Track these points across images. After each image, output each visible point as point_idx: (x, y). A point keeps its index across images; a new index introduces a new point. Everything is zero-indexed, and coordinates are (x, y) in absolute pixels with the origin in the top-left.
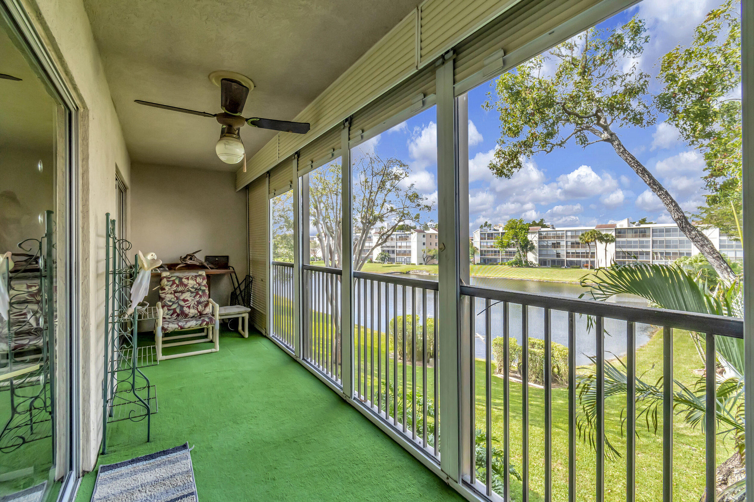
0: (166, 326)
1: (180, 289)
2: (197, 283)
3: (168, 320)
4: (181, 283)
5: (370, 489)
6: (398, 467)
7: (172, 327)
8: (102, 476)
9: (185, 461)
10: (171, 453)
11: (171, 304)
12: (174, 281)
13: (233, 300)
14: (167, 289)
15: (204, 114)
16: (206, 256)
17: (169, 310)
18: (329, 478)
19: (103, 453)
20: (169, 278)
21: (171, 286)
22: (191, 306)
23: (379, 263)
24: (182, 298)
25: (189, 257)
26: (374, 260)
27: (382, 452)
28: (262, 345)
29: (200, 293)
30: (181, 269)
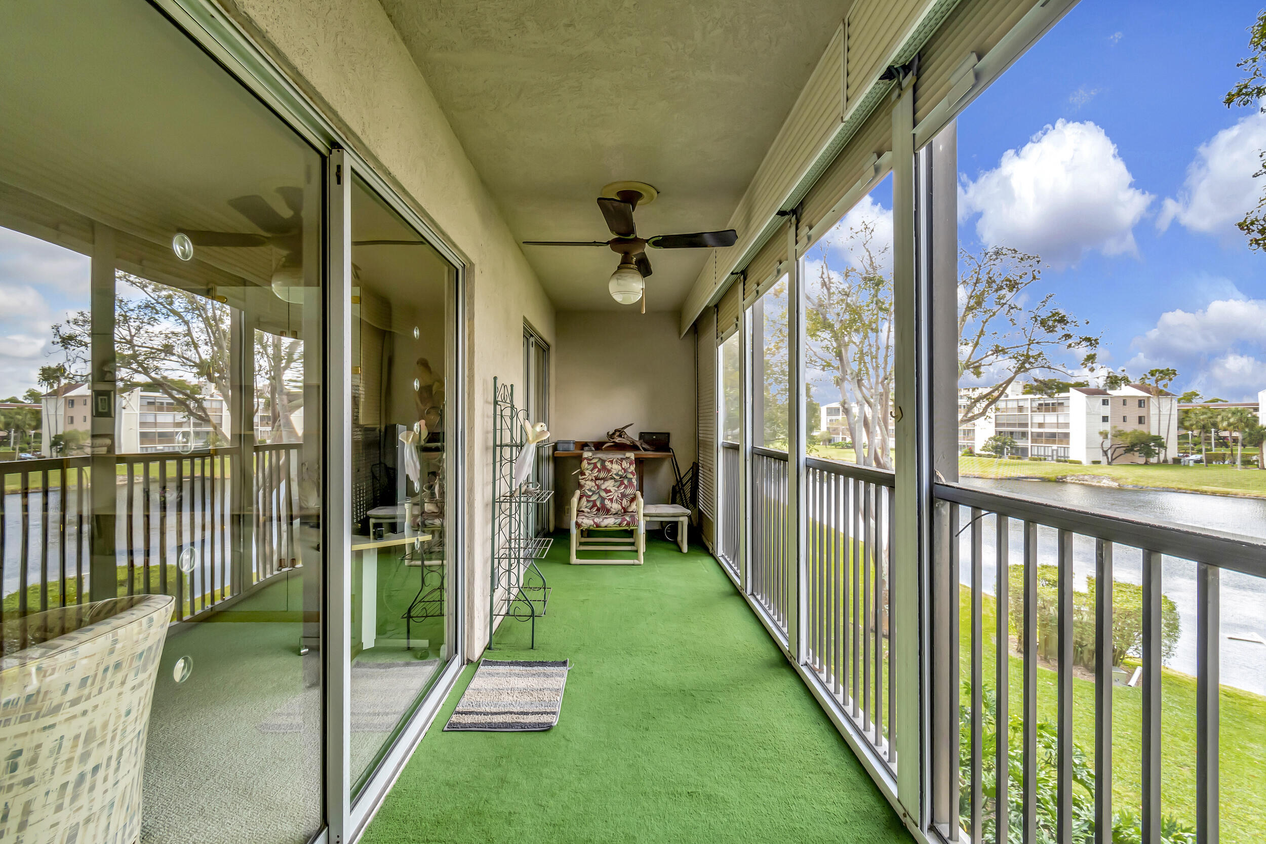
0: (580, 521)
1: (602, 475)
2: (623, 469)
3: (586, 514)
4: (604, 468)
5: (769, 785)
6: (830, 774)
7: (587, 522)
8: (482, 669)
9: (559, 678)
10: (549, 666)
11: (590, 493)
12: (595, 464)
13: (675, 497)
14: (587, 474)
15: (595, 243)
16: (641, 433)
17: (588, 501)
18: (716, 752)
19: (490, 648)
20: (591, 460)
21: (592, 471)
22: (614, 498)
23: (989, 456)
24: (603, 487)
25: (618, 433)
26: (977, 451)
27: (813, 747)
28: (704, 565)
29: (626, 482)
30: (610, 449)
